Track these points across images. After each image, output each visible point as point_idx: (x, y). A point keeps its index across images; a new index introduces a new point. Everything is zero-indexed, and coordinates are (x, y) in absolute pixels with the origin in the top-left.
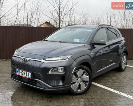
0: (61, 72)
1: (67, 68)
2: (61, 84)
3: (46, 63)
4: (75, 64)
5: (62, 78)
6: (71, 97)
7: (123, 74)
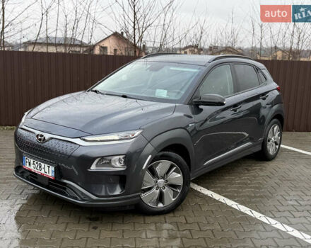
0: (118, 165)
1: (131, 158)
2: (118, 191)
3: (85, 146)
4: (149, 148)
5: (121, 178)
6: (141, 219)
7: (270, 166)
